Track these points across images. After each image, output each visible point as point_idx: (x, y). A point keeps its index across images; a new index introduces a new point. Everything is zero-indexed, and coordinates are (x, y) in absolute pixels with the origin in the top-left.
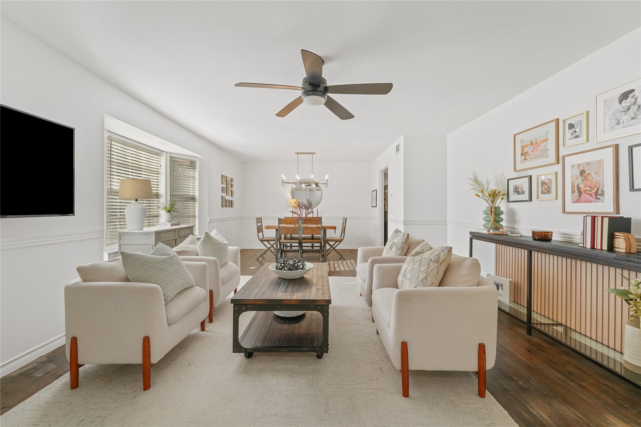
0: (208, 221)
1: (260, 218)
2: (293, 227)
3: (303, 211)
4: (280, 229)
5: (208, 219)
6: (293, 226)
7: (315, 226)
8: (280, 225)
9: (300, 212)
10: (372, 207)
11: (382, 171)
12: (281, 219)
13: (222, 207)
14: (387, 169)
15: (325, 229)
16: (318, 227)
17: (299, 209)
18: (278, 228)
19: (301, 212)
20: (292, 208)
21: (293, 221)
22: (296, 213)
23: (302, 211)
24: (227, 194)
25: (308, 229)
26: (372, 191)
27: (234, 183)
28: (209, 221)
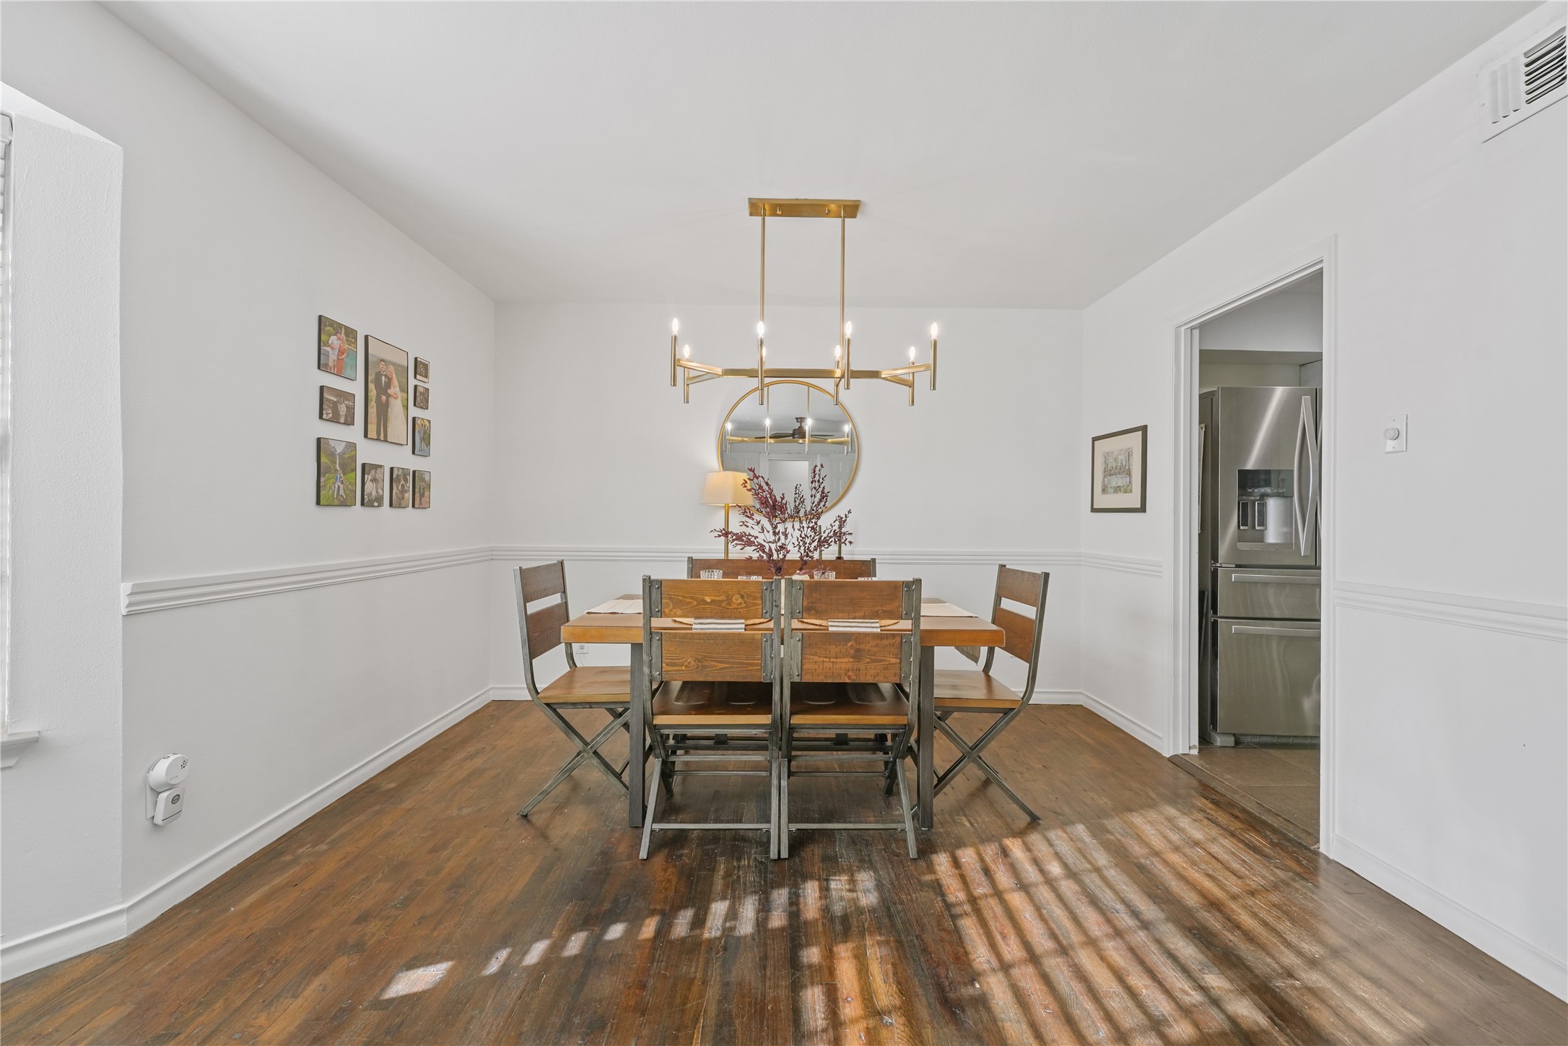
0: (124, 601)
1: (554, 564)
2: (740, 634)
3: (790, 530)
4: (655, 643)
5: (125, 588)
6: (736, 626)
7: (872, 627)
8: (657, 622)
9: (772, 538)
10: (1094, 510)
11: (1192, 329)
12: (661, 582)
13: (318, 503)
14: (1320, 274)
15: (928, 642)
16: (894, 636)
17: (765, 522)
18: (641, 639)
19: (775, 533)
20: (723, 513)
21: (737, 599)
22: (750, 543)
23: (780, 528)
24: (372, 433)
25: (834, 649)
26: (1094, 439)
27: (434, 384)
28: (129, 605)
